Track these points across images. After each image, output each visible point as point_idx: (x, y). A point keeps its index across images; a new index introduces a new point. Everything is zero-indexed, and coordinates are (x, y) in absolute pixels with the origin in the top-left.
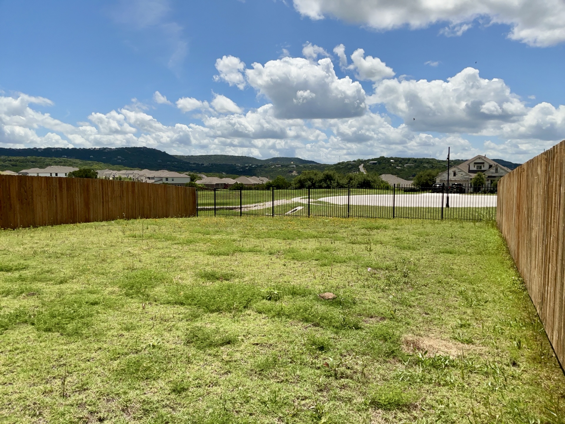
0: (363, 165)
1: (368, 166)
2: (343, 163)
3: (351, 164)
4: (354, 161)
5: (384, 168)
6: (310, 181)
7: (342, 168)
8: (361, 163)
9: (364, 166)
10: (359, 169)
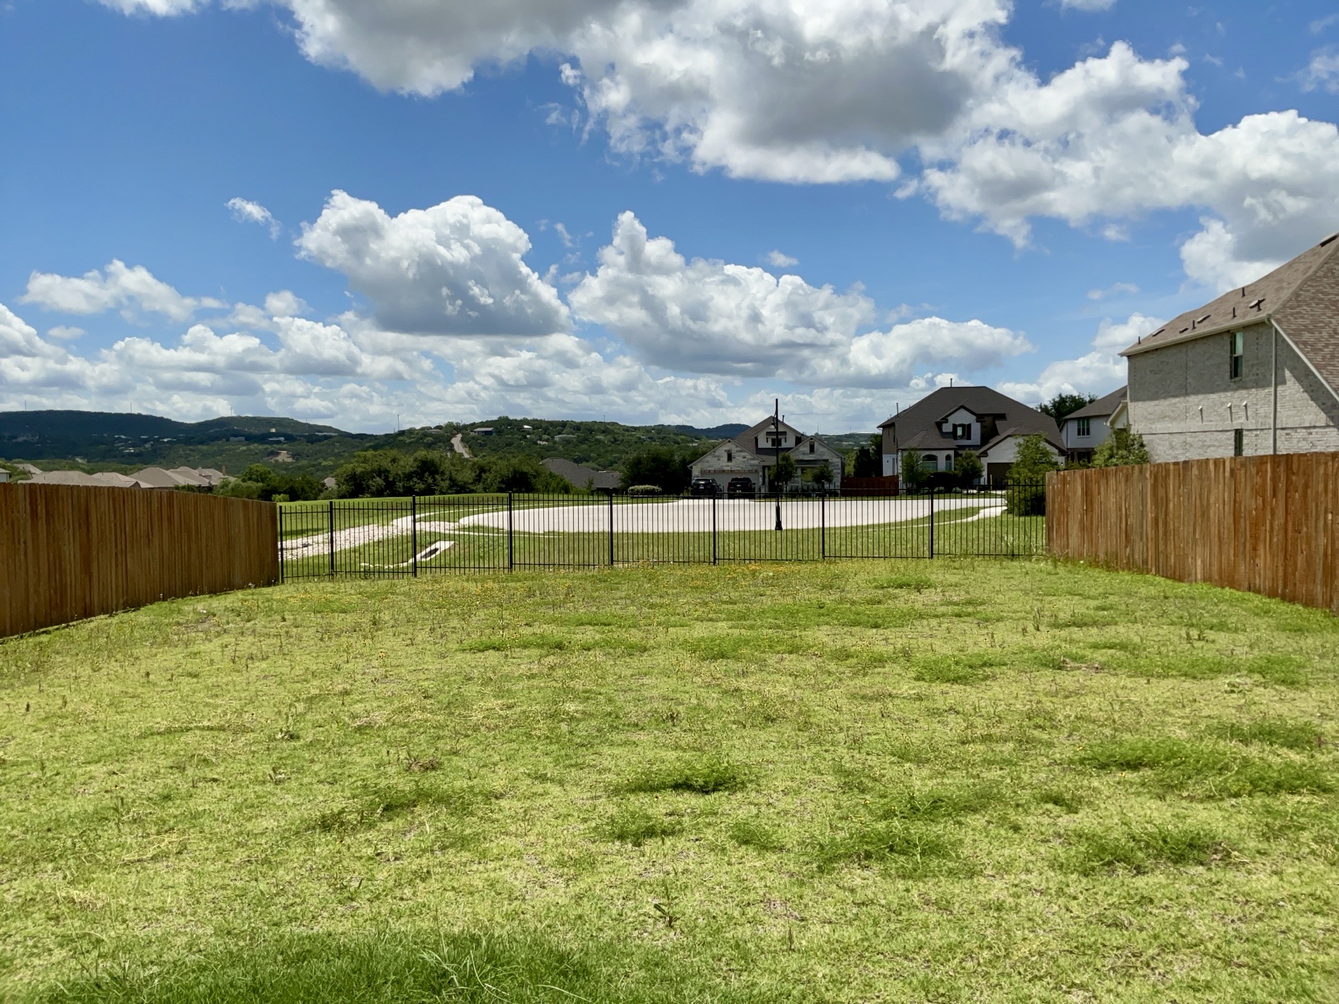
0: (460, 436)
1: (473, 438)
2: (411, 431)
3: (431, 435)
4: (439, 427)
5: (509, 445)
6: (380, 477)
7: (411, 443)
8: (455, 432)
9: (462, 440)
10: (452, 445)
